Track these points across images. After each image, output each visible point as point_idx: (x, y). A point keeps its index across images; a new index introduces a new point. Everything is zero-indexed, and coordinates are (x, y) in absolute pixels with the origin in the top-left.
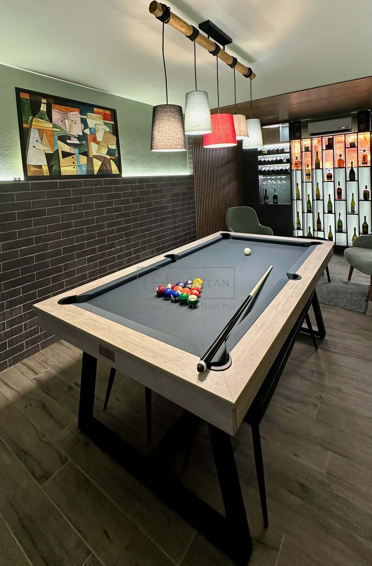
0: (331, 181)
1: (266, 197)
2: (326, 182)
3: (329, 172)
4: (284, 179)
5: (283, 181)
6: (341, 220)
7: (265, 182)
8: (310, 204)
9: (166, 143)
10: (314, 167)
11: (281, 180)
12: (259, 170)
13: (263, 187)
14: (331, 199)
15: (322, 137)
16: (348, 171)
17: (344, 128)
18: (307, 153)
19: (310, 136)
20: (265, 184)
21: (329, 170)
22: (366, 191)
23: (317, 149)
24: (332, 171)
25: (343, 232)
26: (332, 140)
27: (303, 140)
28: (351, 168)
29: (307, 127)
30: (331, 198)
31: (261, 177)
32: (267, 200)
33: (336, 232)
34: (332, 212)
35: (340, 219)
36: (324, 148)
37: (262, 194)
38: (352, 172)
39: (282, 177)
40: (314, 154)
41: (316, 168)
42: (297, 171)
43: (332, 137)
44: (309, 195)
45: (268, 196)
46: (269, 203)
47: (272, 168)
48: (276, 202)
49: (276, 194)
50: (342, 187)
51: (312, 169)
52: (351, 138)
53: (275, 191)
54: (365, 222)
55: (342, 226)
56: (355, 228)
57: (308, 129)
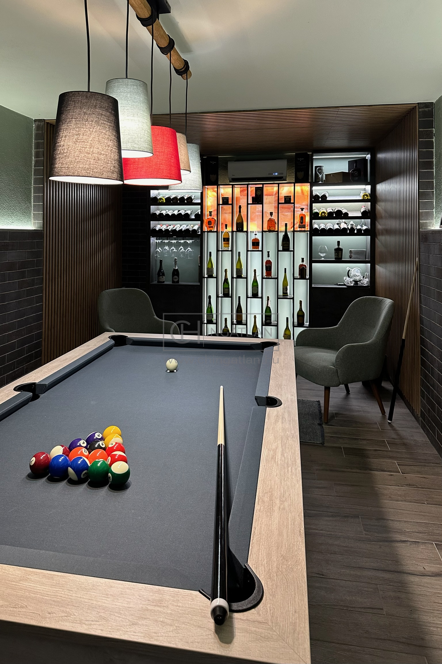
0: (258, 250)
1: (161, 273)
2: (251, 251)
3: (255, 236)
4: (190, 245)
5: (189, 248)
6: (270, 308)
7: (160, 248)
8: (228, 283)
9: (93, 166)
10: (235, 229)
11: (185, 245)
12: (151, 228)
13: (156, 256)
14: (257, 277)
15: (248, 185)
16: (281, 235)
17: (276, 174)
18: (225, 207)
19: (230, 182)
20: (159, 251)
21: (256, 234)
22: (302, 265)
23: (240, 202)
24: (259, 237)
25: (272, 324)
26: (261, 190)
27: (220, 186)
28: (285, 233)
29: (226, 168)
30: (257, 274)
31: (153, 240)
32: (163, 277)
33: (262, 325)
34: (258, 295)
35: (269, 306)
36: (250, 201)
37: (155, 268)
38: (286, 238)
39: (188, 241)
40: (236, 209)
41: (238, 231)
42: (210, 234)
43: (261, 186)
44: (226, 271)
45: (164, 272)
46: (166, 283)
47: (172, 226)
48: (176, 280)
49: (177, 268)
50: (272, 259)
51: (233, 232)
52: (286, 190)
53: (175, 264)
54: (301, 309)
55: (271, 316)
56: (287, 318)
57: (228, 172)
